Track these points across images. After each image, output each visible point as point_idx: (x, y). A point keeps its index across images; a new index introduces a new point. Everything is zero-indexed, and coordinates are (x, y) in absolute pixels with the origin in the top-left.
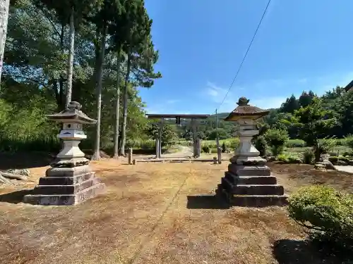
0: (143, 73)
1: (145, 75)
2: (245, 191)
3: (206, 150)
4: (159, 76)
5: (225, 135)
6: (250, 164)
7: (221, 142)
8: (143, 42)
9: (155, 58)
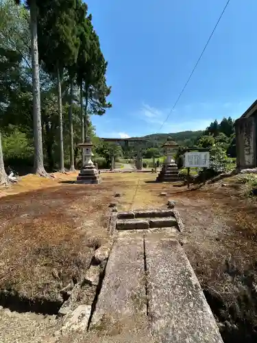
0: (97, 103)
1: (99, 106)
2: (168, 176)
3: (145, 166)
4: (110, 106)
5: (158, 154)
6: (170, 166)
7: (156, 160)
8: (100, 80)
9: (108, 92)
